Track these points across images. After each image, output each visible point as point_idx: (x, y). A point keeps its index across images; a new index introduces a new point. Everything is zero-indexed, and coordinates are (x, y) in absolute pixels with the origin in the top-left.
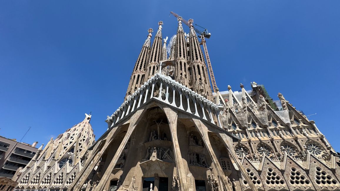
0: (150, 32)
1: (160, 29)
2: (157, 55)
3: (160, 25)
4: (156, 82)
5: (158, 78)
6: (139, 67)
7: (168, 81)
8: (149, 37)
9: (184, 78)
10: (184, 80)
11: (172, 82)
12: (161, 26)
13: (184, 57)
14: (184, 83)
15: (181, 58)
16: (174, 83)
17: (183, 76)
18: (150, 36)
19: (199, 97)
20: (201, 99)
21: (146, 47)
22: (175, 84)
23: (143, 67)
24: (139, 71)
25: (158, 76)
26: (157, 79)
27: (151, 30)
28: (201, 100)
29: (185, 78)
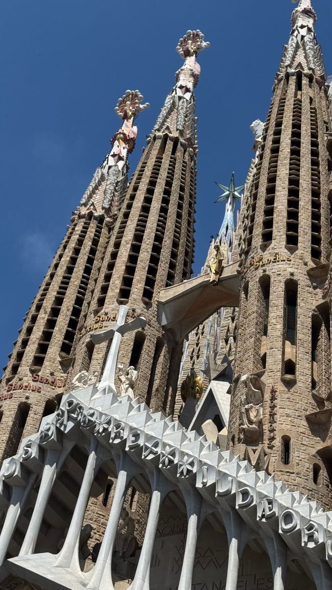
0: (126, 117)
1: (185, 80)
2: (145, 256)
3: (187, 53)
4: (69, 446)
5: (74, 420)
6: (31, 351)
7: (125, 434)
8: (120, 148)
9: (273, 391)
10: (273, 398)
11: (149, 438)
12: (191, 63)
13: (292, 241)
14: (273, 421)
15: (267, 255)
16: (156, 445)
17: (272, 377)
18: (126, 140)
19: (296, 520)
20: (311, 538)
21: (90, 216)
22: (159, 450)
23: (54, 350)
24: (28, 379)
25: (73, 411)
26: (70, 425)
27: (133, 104)
28: (311, 545)
29: (281, 387)
